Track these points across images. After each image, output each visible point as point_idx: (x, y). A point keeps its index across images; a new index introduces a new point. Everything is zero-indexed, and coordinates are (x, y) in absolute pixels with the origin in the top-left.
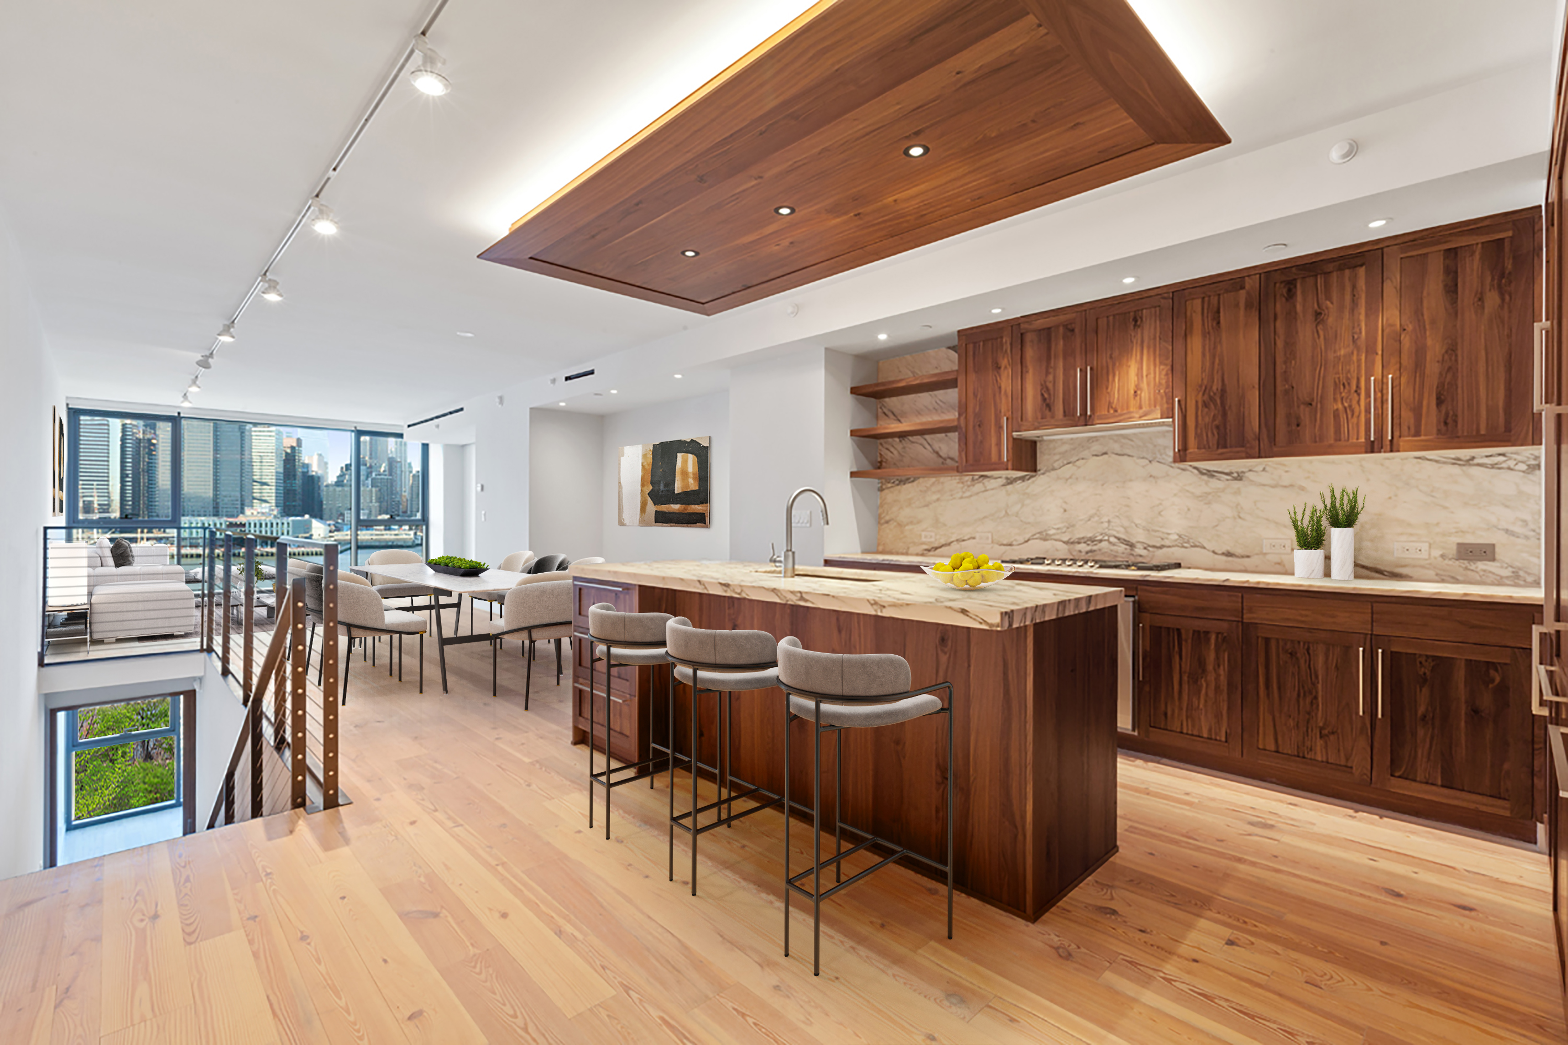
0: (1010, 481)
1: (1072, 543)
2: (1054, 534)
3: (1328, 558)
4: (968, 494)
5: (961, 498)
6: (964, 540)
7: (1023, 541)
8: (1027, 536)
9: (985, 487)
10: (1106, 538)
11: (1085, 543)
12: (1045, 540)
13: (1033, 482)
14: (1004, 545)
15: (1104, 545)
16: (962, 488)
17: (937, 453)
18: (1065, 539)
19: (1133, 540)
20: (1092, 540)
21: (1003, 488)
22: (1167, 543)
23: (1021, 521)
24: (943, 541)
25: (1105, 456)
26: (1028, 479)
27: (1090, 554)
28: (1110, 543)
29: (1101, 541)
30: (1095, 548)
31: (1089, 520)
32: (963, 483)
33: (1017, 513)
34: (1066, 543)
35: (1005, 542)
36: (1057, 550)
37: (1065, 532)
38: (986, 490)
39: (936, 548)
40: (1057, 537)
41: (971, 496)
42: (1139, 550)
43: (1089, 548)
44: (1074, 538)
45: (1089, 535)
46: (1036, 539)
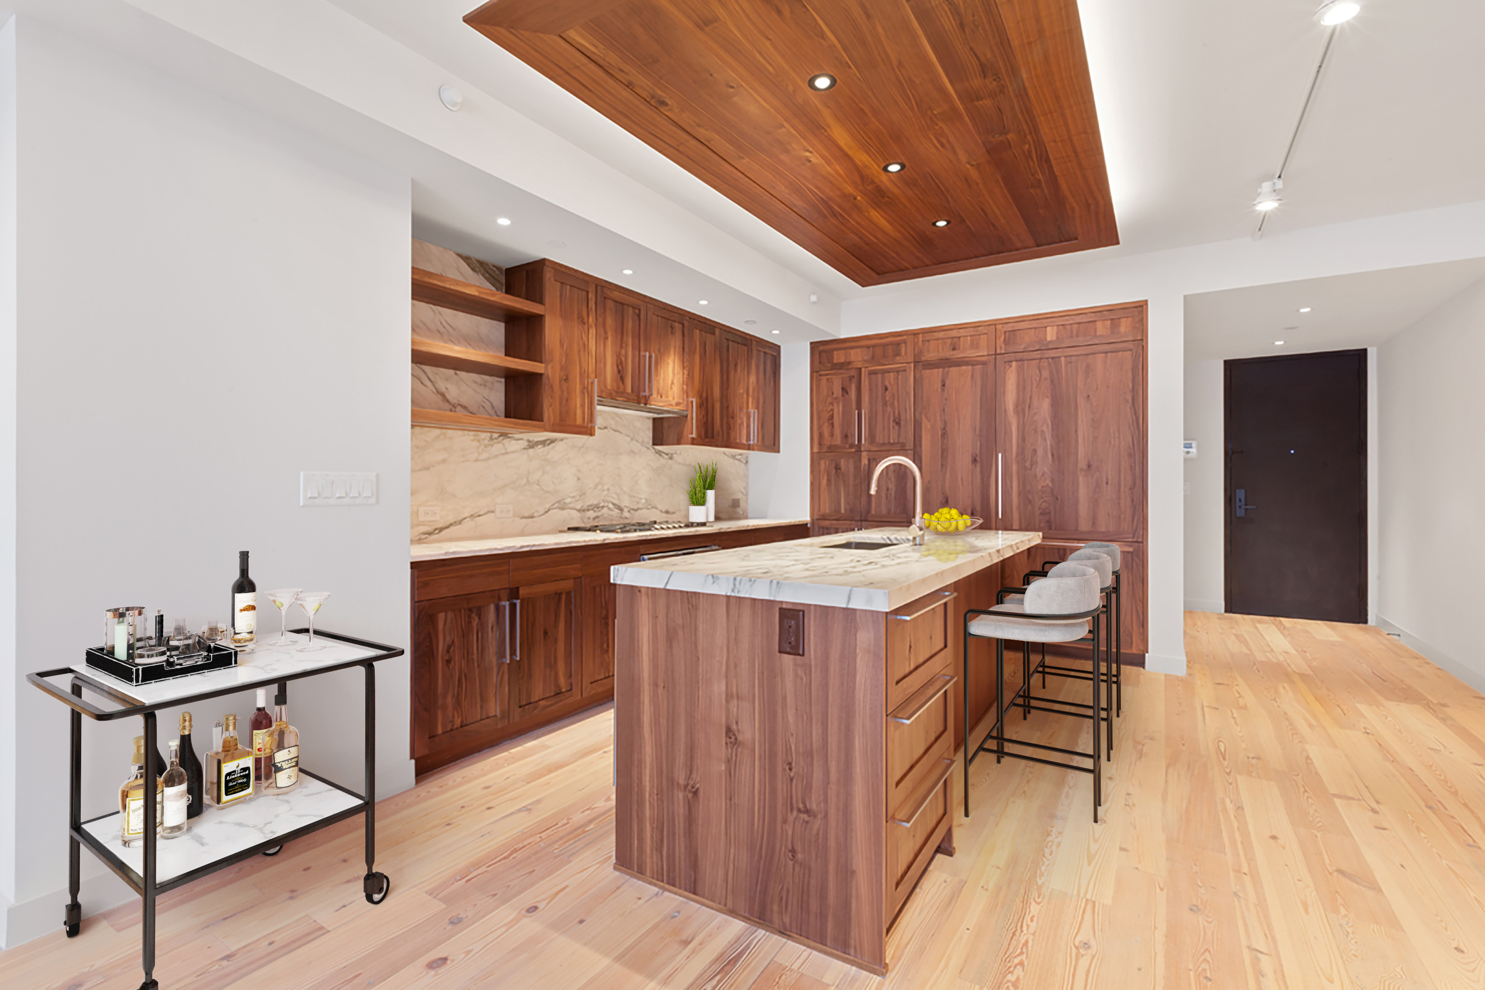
0: (532, 445)
1: (584, 511)
2: (570, 503)
3: (707, 508)
4: (484, 456)
5: (477, 460)
6: (479, 516)
7: (543, 512)
8: (548, 506)
9: (506, 449)
10: (606, 504)
11: (592, 509)
12: (562, 509)
13: (553, 448)
14: (526, 518)
15: (605, 509)
16: (478, 448)
17: (443, 395)
18: (578, 507)
19: (622, 506)
20: (597, 507)
21: (525, 451)
22: (640, 506)
23: (542, 490)
24: (451, 519)
25: (606, 430)
26: (549, 444)
27: (596, 520)
28: (609, 509)
29: (603, 507)
30: (599, 514)
31: (595, 488)
32: (479, 441)
33: (539, 481)
34: (579, 511)
35: (526, 515)
36: (572, 519)
37: (578, 501)
38: (507, 453)
39: (441, 530)
40: (571, 506)
41: (489, 459)
42: (626, 514)
43: (595, 515)
44: (585, 507)
45: (596, 502)
46: (555, 508)
